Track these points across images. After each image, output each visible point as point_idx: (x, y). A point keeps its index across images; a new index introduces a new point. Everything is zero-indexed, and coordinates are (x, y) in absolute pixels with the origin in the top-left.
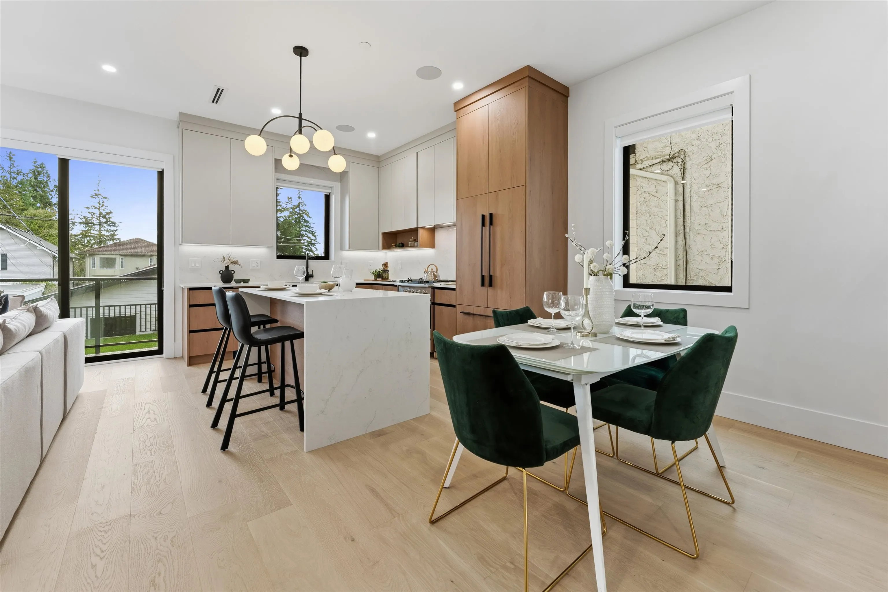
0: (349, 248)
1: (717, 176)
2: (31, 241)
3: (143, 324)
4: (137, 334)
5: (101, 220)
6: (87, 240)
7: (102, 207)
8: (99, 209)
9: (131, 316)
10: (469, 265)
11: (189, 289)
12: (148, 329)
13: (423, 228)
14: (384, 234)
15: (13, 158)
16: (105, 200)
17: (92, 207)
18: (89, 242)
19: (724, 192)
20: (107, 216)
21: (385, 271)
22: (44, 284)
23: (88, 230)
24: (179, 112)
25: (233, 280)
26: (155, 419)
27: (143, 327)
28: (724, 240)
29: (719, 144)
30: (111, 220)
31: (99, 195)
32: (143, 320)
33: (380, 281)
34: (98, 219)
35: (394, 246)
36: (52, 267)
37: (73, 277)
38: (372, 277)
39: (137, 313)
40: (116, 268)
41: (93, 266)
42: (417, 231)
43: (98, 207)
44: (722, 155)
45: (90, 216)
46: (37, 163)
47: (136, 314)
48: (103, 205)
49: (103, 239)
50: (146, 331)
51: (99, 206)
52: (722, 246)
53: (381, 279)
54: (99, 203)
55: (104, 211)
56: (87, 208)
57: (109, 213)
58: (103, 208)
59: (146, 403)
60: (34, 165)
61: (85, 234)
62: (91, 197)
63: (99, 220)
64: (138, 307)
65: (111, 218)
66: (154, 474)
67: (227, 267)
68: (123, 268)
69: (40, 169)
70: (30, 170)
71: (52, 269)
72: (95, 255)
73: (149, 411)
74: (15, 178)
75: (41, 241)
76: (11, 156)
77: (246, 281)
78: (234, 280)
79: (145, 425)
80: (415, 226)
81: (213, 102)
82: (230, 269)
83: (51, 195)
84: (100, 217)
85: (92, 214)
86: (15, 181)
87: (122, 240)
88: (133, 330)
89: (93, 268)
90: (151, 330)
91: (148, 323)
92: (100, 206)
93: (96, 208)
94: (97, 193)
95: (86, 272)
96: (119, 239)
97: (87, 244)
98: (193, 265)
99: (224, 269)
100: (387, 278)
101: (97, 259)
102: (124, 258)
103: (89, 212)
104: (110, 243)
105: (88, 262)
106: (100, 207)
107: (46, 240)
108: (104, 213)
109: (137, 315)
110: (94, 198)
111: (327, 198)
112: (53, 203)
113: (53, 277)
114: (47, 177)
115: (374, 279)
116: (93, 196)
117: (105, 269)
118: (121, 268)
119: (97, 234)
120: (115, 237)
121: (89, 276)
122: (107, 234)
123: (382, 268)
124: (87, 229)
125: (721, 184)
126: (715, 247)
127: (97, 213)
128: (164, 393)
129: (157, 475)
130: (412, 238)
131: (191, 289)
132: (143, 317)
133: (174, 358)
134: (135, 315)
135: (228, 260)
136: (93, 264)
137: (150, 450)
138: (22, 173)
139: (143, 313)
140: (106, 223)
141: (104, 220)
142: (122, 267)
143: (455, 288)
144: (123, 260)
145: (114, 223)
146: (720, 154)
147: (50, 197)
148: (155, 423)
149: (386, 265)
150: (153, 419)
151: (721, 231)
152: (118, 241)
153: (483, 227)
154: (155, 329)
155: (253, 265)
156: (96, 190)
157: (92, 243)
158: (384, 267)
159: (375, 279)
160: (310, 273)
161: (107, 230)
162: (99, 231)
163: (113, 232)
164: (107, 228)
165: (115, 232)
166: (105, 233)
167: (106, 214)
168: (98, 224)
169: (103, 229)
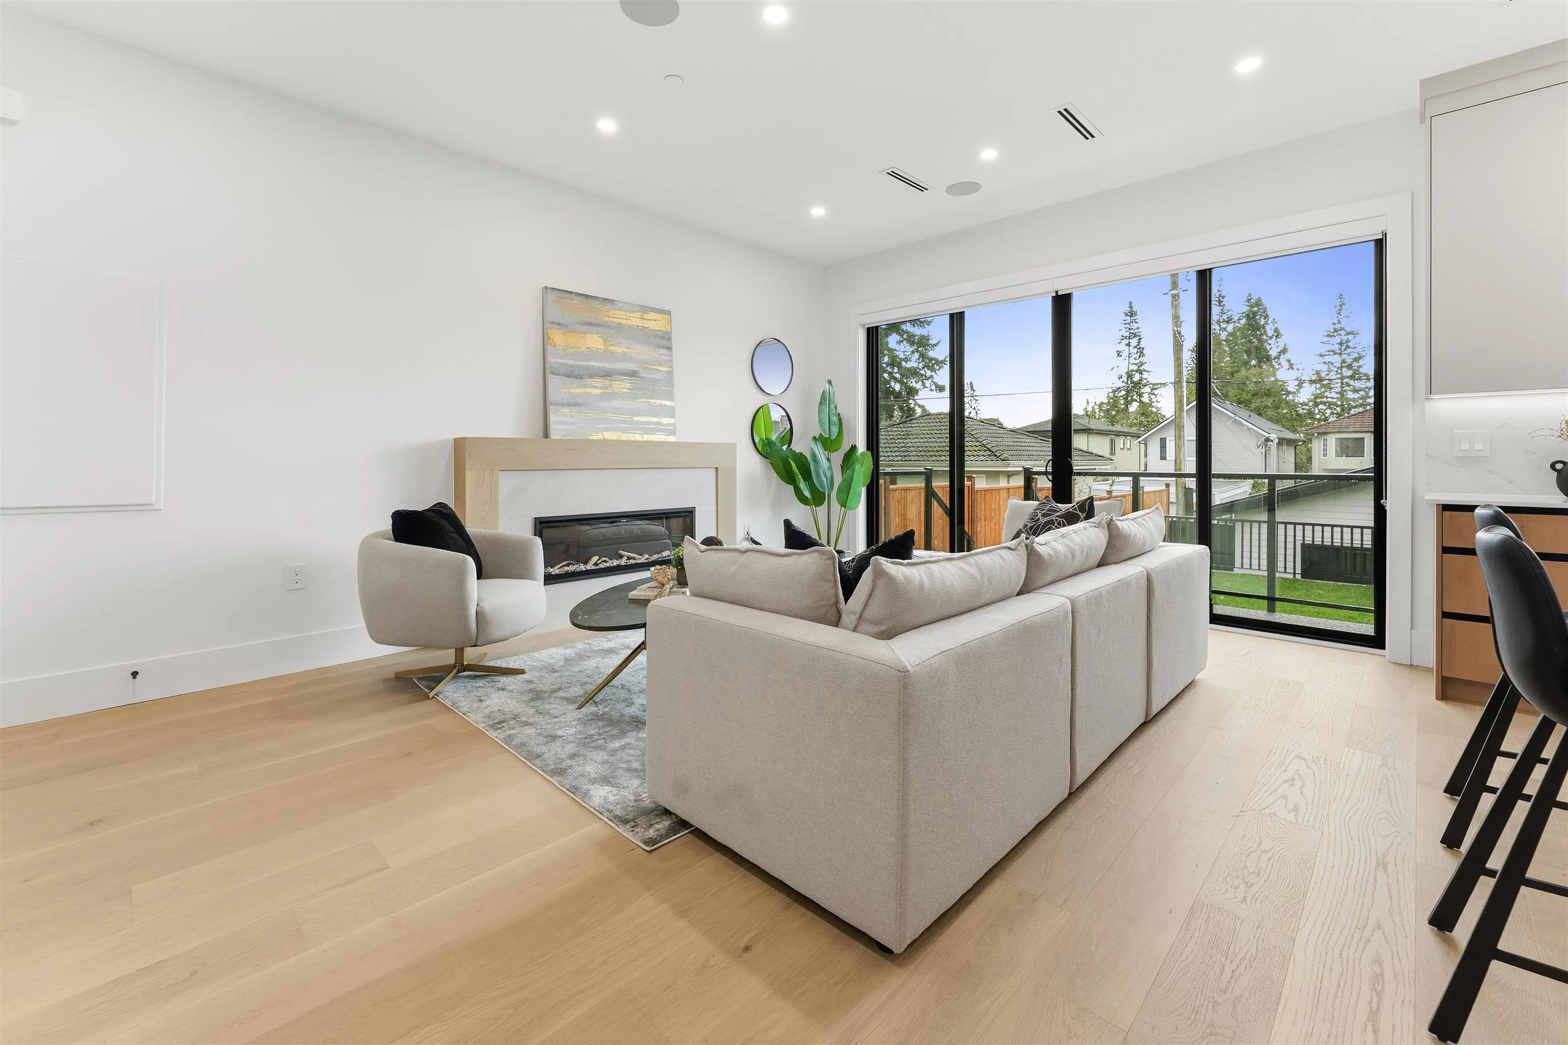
2: (1237, 418)
5: (1343, 372)
6: (1319, 409)
7: (1345, 350)
8: (1340, 354)
11: (1441, 507)
15: (1222, 302)
16: (1350, 337)
17: (1330, 353)
18: (1321, 412)
20: (1355, 364)
22: (1251, 482)
23: (1323, 392)
26: (1296, 809)
30: (1361, 370)
31: (1340, 329)
34: (1339, 371)
36: (1264, 455)
37: (1295, 472)
40: (1364, 456)
41: (1324, 454)
43: (1339, 352)
45: (1324, 368)
46: (1252, 301)
48: (1348, 347)
49: (1346, 405)
54: (1341, 345)
55: (1350, 357)
56: (1321, 355)
58: (1349, 350)
59: (1297, 756)
60: (1248, 304)
61: (1317, 400)
62: (1328, 335)
63: (1341, 374)
66: (1223, 959)
69: (1255, 309)
70: (1243, 313)
71: (1264, 457)
72: (1328, 433)
73: (1293, 779)
74: (1225, 329)
75: (1250, 416)
76: (1221, 299)
79: (1267, 811)
83: (1270, 345)
84: (1342, 367)
85: (1330, 364)
86: (1226, 333)
89: (1324, 456)
92: (1343, 348)
93: (1335, 353)
94: (1338, 326)
95: (1313, 462)
97: (1317, 416)
98: (1465, 446)
101: (1332, 440)
103: (1323, 362)
104: (1356, 411)
105: (1317, 446)
106: (1342, 350)
107: (1260, 414)
108: (1349, 360)
110: (1333, 337)
112: (1273, 357)
113: (1266, 472)
114: (1265, 319)
116: (1331, 334)
117: (1342, 458)
119: (1338, 398)
121: (1317, 472)
122: (1356, 396)
124: (1321, 391)
127: (1337, 360)
128: (1347, 749)
129: (1228, 969)
131: (1446, 508)
133: (1411, 665)
136: (1324, 449)
137: (1249, 886)
138: (1233, 320)
140: (1352, 377)
141: (1350, 373)
147: (1268, 347)
148: (1291, 817)
150: (1291, 806)
156: (1337, 322)
157: (1326, 414)
161: (1356, 391)
162: (1342, 393)
163: (1365, 391)
164: (1354, 387)
165: (1369, 392)
166: (1351, 395)
167: (1352, 360)
168: (1340, 381)
169: (1347, 388)
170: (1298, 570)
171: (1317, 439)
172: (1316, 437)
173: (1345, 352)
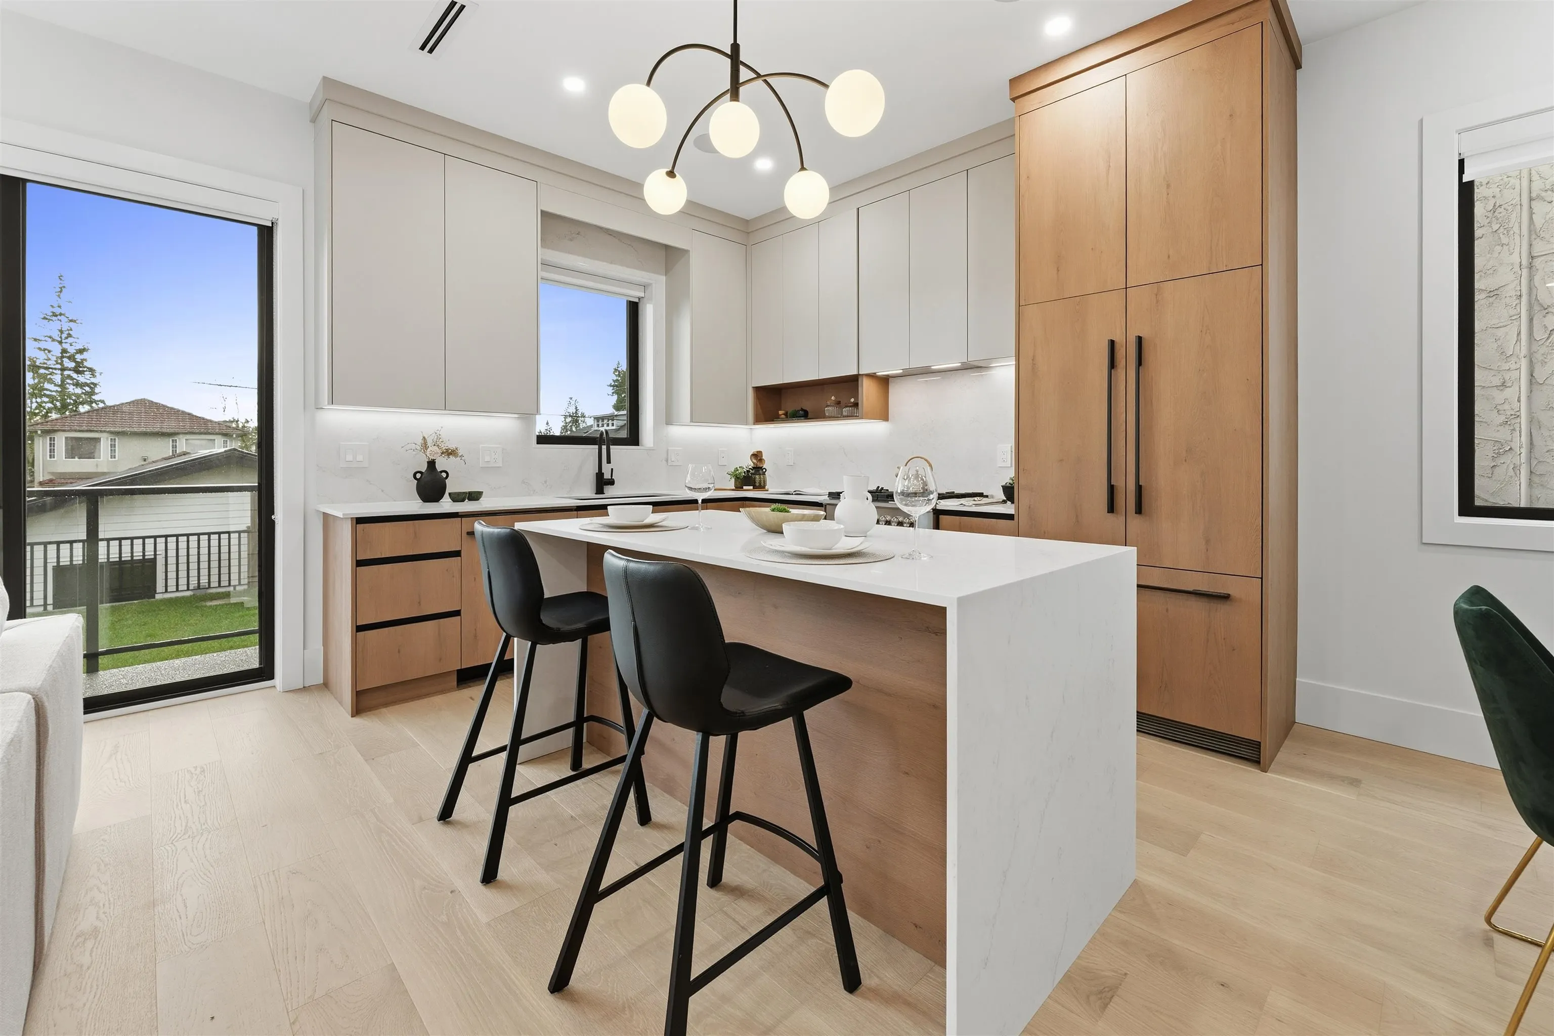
0: (692, 421)
1: (1488, 272)
3: (172, 575)
4: (158, 597)
5: (64, 363)
6: (37, 402)
7: (66, 338)
8: (60, 343)
9: (144, 560)
10: (1061, 460)
11: (352, 521)
12: (183, 587)
13: (872, 376)
14: (759, 390)
16: (72, 324)
17: (47, 339)
18: (40, 406)
19: (1507, 305)
20: (79, 357)
21: (758, 469)
23: (39, 382)
24: (325, 78)
25: (446, 495)
27: (172, 583)
28: (1506, 407)
29: (1495, 206)
30: (85, 364)
31: (61, 314)
32: (172, 568)
33: (749, 492)
34: (59, 361)
35: (783, 416)
38: (732, 484)
39: (157, 553)
40: (100, 458)
42: (858, 381)
44: (1502, 230)
45: (41, 355)
47: (155, 555)
48: (69, 336)
49: (68, 401)
50: (177, 590)
51: (61, 337)
52: (1502, 418)
53: (752, 487)
54: (61, 332)
55: (72, 347)
57: (81, 351)
58: (70, 340)
62: (45, 318)
63: (62, 364)
64: (161, 541)
65: (86, 360)
67: (432, 464)
68: (115, 458)
72: (54, 431)
77: (474, 496)
78: (450, 494)
80: (855, 373)
81: (423, 48)
82: (439, 467)
84: (62, 357)
85: (46, 351)
87: (109, 403)
88: (149, 590)
90: (188, 589)
91: (183, 574)
92: (64, 336)
93: (53, 340)
94: (58, 311)
96: (103, 402)
97: (37, 411)
98: (349, 458)
99: (424, 468)
100: (761, 487)
101: (60, 440)
102: (117, 439)
103: (40, 349)
104: (83, 409)
105: (42, 445)
106: (63, 338)
108: (72, 350)
109: (158, 557)
110: (51, 322)
111: (634, 309)
115: (734, 488)
116: (49, 317)
117: (77, 459)
118: (111, 458)
119: (57, 391)
120: (93, 397)
121: (41, 474)
122: (78, 391)
123: (748, 463)
124: (36, 381)
125: (1501, 290)
126: (1484, 420)
127: (57, 349)
130: (833, 398)
131: (360, 521)
132: (172, 560)
133: (304, 687)
134: (153, 557)
135: (436, 448)
136: (51, 449)
139: (172, 553)
140: (75, 369)
141: (72, 365)
142: (113, 457)
143: (1013, 515)
144: (115, 442)
145: (91, 370)
146: (1496, 227)
149: (757, 456)
151: (1502, 388)
152: (101, 405)
153: (1112, 371)
154: (197, 585)
155: (487, 459)
156: (56, 305)
157: (47, 408)
158: (755, 461)
159: (738, 488)
160: (607, 476)
161: (77, 384)
162: (63, 385)
163: (91, 388)
164: (77, 380)
165: (94, 388)
166: (71, 389)
167: (75, 352)
168: (59, 372)
169: (69, 381)
170: (50, 600)
171: (41, 438)
172: (40, 436)
173: (66, 341)
